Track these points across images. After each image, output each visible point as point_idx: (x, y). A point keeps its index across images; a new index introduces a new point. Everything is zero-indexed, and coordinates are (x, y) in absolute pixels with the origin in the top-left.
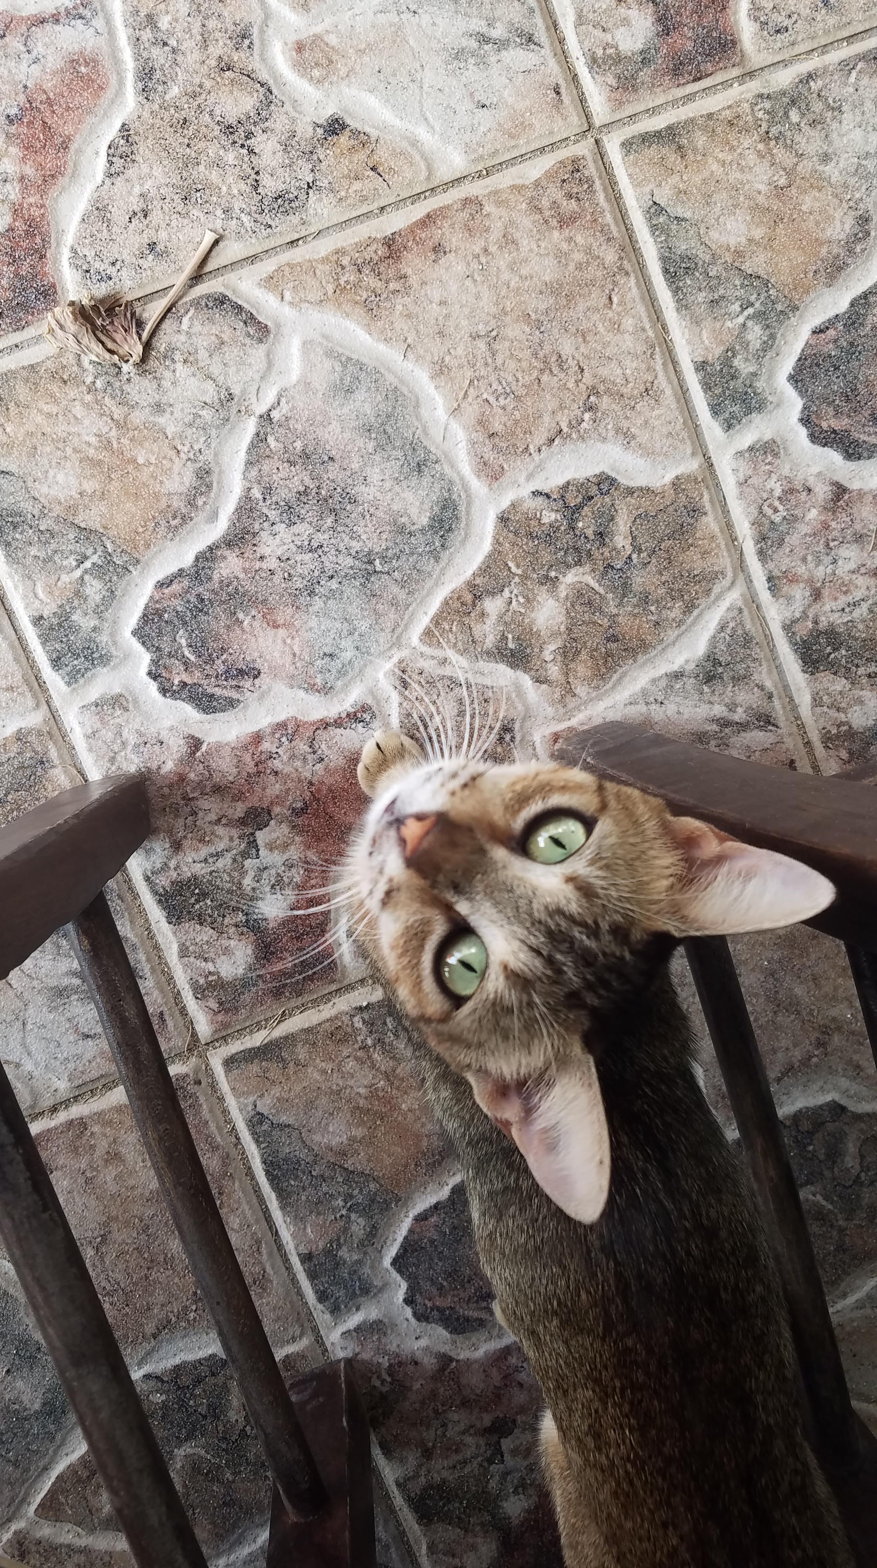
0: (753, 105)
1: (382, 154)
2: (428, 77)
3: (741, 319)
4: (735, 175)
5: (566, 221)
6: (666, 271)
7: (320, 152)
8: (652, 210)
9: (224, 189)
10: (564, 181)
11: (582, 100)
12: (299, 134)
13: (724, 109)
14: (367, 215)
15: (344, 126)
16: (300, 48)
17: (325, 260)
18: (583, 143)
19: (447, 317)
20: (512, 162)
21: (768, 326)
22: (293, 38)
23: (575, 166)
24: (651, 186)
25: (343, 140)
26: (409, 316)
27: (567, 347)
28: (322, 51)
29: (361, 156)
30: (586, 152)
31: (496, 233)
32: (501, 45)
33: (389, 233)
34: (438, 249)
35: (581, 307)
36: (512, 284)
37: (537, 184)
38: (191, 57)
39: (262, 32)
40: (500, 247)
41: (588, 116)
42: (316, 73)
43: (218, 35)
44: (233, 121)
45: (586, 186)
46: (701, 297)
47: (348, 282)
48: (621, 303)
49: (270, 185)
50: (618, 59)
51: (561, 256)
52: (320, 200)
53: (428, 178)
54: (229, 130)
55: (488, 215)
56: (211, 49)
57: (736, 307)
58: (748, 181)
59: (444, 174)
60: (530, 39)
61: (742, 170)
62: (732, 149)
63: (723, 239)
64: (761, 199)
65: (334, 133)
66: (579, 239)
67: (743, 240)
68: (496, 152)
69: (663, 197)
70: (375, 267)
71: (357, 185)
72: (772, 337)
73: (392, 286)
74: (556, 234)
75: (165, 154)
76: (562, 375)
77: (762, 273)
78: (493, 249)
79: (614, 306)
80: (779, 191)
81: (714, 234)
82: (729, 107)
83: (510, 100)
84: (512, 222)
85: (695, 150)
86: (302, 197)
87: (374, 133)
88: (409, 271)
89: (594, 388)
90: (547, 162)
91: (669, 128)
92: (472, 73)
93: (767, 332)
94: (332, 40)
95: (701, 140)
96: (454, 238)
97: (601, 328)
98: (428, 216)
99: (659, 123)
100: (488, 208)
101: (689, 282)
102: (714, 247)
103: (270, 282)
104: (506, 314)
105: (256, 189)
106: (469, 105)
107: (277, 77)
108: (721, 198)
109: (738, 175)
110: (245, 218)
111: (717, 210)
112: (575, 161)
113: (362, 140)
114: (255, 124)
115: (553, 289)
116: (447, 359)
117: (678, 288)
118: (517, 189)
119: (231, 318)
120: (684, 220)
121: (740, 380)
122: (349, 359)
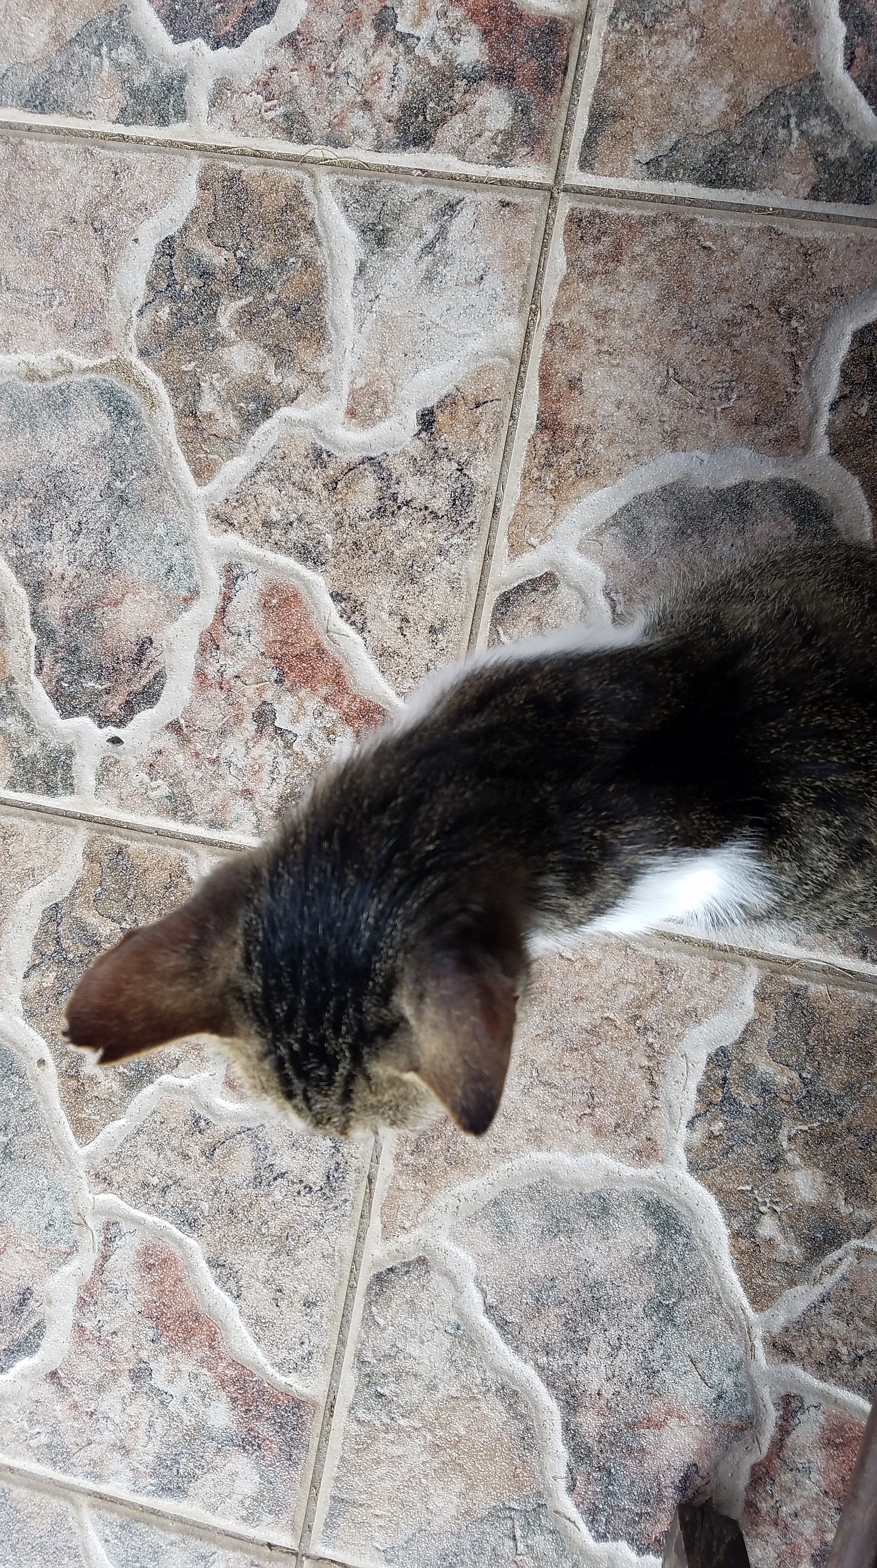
0: (615, 29)
1: (470, 391)
2: (433, 314)
3: (796, 134)
4: (665, 76)
5: (616, 256)
6: (711, 184)
7: (440, 444)
8: (652, 169)
9: (423, 543)
10: (582, 238)
11: (524, 185)
12: (416, 455)
13: (603, 58)
14: (509, 434)
15: (431, 412)
16: (352, 413)
17: (525, 491)
18: (560, 204)
19: (632, 407)
20: (539, 277)
21: (817, 110)
22: (341, 414)
23: (575, 220)
24: (631, 160)
25: (441, 418)
26: (611, 442)
27: (723, 309)
28: (364, 395)
29: (462, 410)
30: (569, 205)
31: (590, 324)
32: (442, 234)
33: (535, 422)
34: (574, 384)
35: (697, 280)
36: (640, 332)
37: (571, 264)
38: (311, 508)
39: (323, 438)
40: (604, 326)
41: (540, 187)
42: (378, 411)
43: (306, 476)
44: (377, 504)
45: (598, 220)
46: (753, 161)
47: (553, 482)
48: (714, 238)
49: (441, 504)
50: (509, 135)
51: (643, 275)
52: (476, 467)
53: (512, 361)
54: (381, 512)
55: (571, 322)
56: (314, 488)
57: (782, 133)
58: (678, 66)
59: (514, 345)
60: (451, 206)
61: (664, 67)
62: (641, 67)
63: (715, 114)
64: (700, 62)
65: (431, 423)
66: (638, 249)
67: (726, 96)
68: (524, 287)
69: (646, 152)
70: (556, 450)
71: (483, 428)
72: (829, 109)
73: (578, 444)
74: (622, 269)
75: (370, 576)
76: (745, 328)
77: (767, 92)
78: (601, 334)
79: (714, 247)
80: (703, 40)
81: (706, 121)
82: (605, 52)
83: (490, 251)
84: (590, 305)
85: (623, 102)
86: (465, 481)
87: (450, 388)
88: (576, 421)
89: (772, 303)
90: (558, 243)
91: (591, 117)
92: (450, 273)
93: (822, 113)
94: (361, 382)
95: (619, 93)
96: (573, 365)
97: (724, 270)
98: (542, 378)
99: (581, 124)
100: (565, 321)
101: (734, 166)
102: (716, 127)
103: (516, 549)
104: (662, 351)
105: (436, 517)
106: (473, 292)
107: (362, 446)
108: (678, 99)
109: (667, 73)
110: (455, 540)
111: (686, 107)
112: (571, 219)
113: (449, 402)
114: (389, 487)
115: (666, 297)
116: (666, 427)
117: (733, 179)
118: (565, 284)
119: (524, 600)
120: (677, 142)
121: (851, 160)
122: (614, 517)
